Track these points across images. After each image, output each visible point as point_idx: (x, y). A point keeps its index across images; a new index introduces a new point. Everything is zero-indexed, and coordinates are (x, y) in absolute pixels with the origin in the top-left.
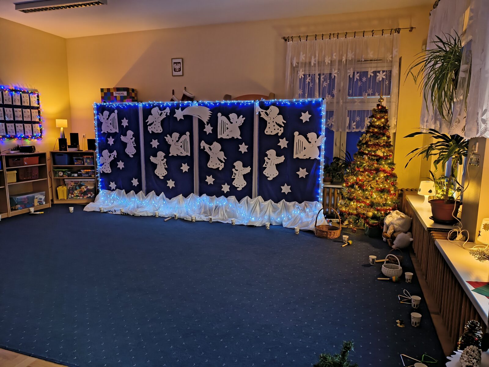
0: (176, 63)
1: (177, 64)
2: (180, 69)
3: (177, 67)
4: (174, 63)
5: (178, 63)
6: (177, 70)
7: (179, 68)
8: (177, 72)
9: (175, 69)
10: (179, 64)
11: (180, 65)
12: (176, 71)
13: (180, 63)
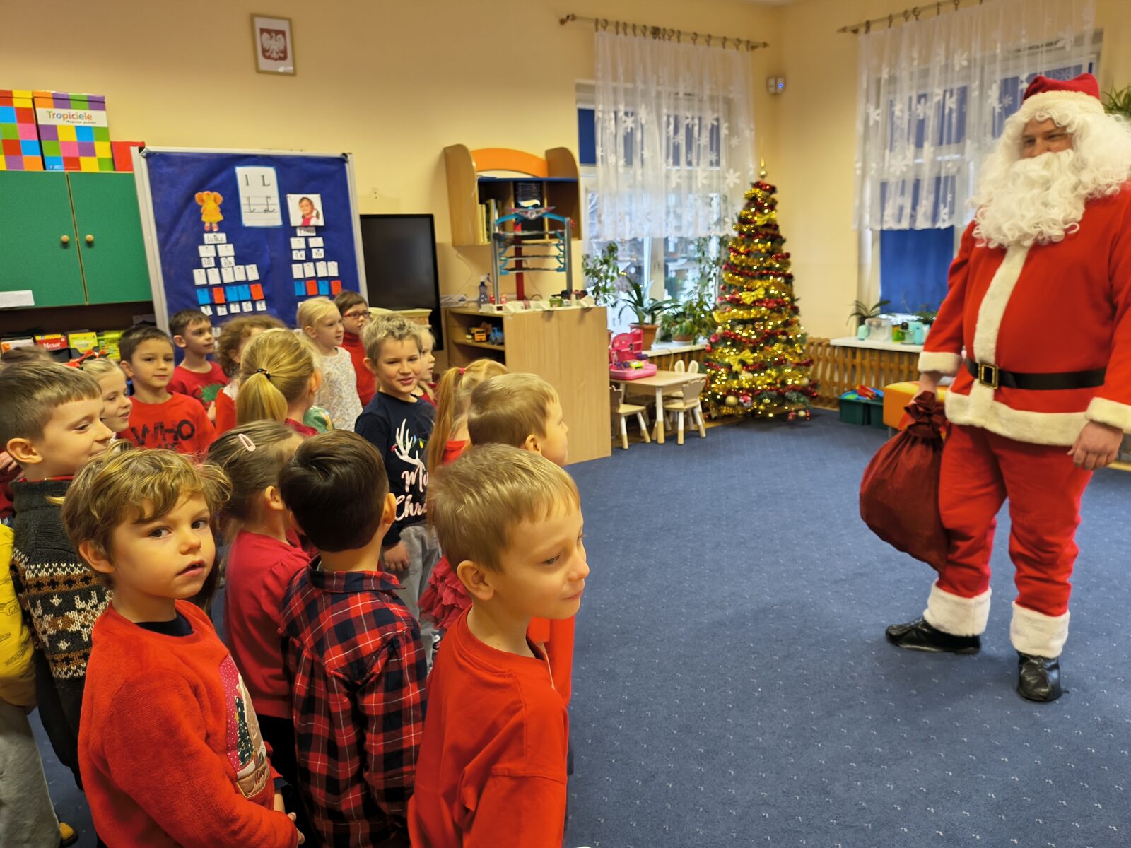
0: (269, 31)
1: (273, 34)
2: (285, 52)
3: (275, 45)
4: (262, 31)
5: (278, 32)
6: (274, 55)
7: (282, 48)
8: (276, 60)
9: (264, 51)
10: (280, 36)
11: (282, 39)
12: (269, 58)
13: (283, 33)
